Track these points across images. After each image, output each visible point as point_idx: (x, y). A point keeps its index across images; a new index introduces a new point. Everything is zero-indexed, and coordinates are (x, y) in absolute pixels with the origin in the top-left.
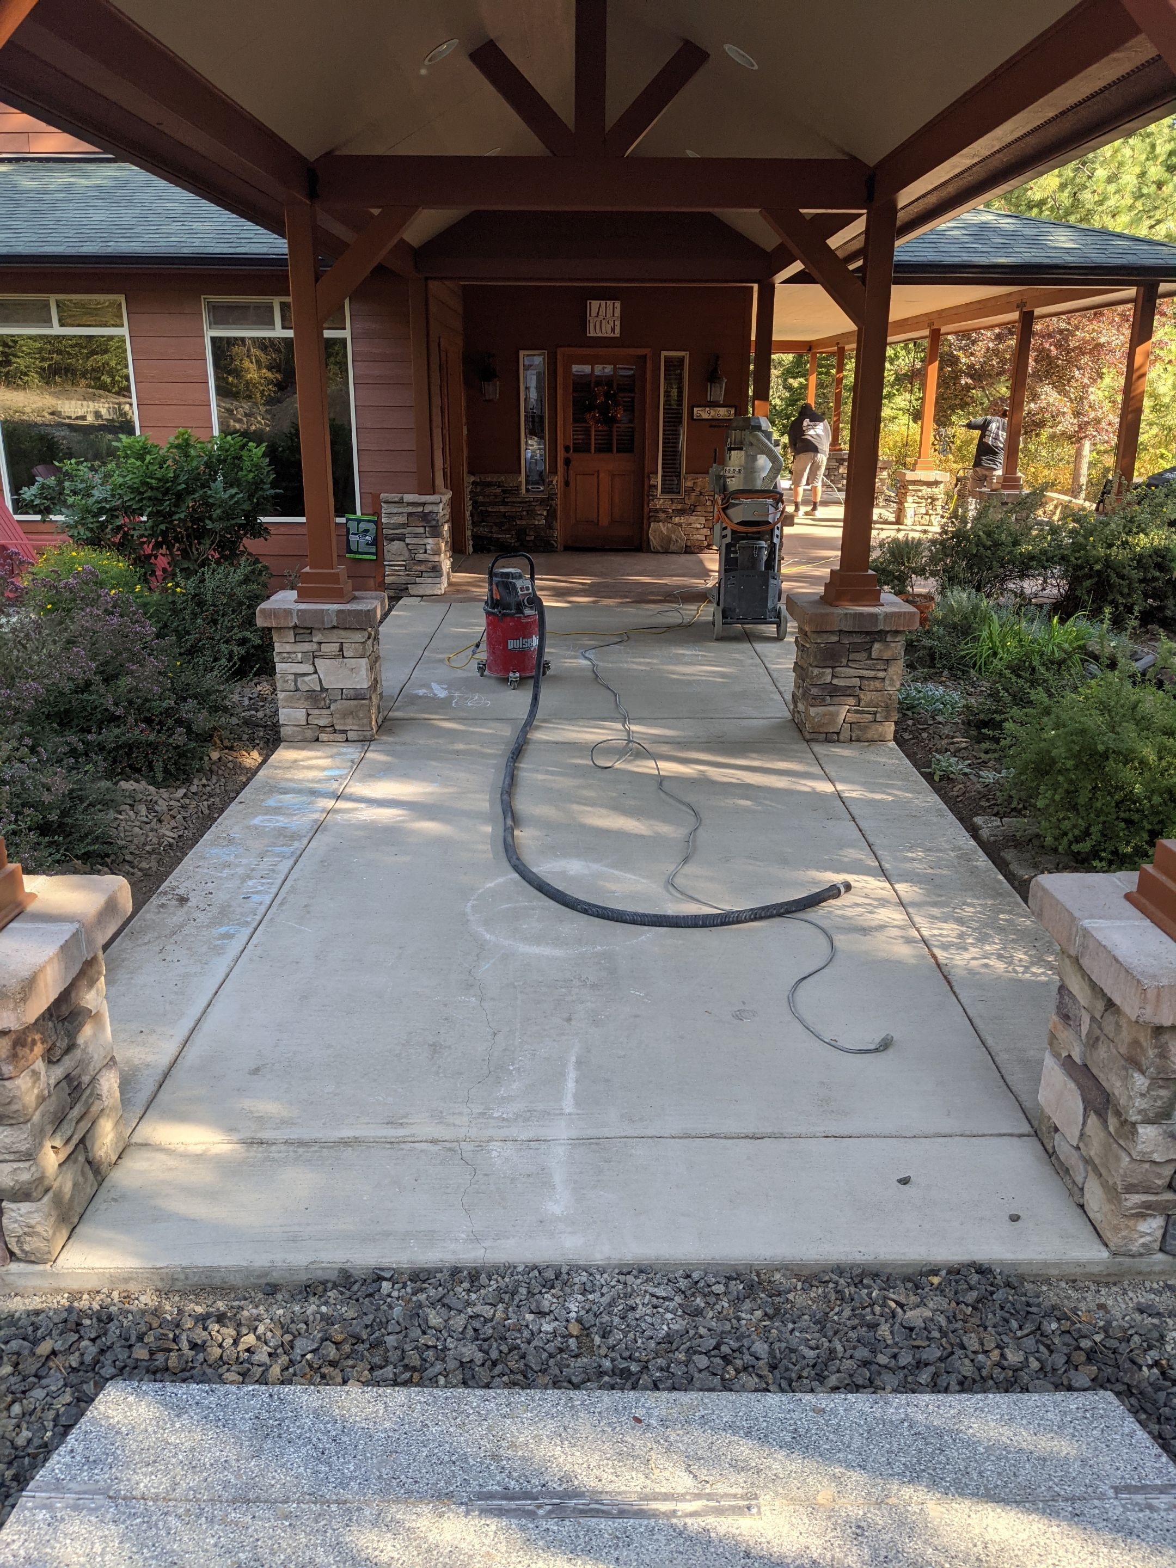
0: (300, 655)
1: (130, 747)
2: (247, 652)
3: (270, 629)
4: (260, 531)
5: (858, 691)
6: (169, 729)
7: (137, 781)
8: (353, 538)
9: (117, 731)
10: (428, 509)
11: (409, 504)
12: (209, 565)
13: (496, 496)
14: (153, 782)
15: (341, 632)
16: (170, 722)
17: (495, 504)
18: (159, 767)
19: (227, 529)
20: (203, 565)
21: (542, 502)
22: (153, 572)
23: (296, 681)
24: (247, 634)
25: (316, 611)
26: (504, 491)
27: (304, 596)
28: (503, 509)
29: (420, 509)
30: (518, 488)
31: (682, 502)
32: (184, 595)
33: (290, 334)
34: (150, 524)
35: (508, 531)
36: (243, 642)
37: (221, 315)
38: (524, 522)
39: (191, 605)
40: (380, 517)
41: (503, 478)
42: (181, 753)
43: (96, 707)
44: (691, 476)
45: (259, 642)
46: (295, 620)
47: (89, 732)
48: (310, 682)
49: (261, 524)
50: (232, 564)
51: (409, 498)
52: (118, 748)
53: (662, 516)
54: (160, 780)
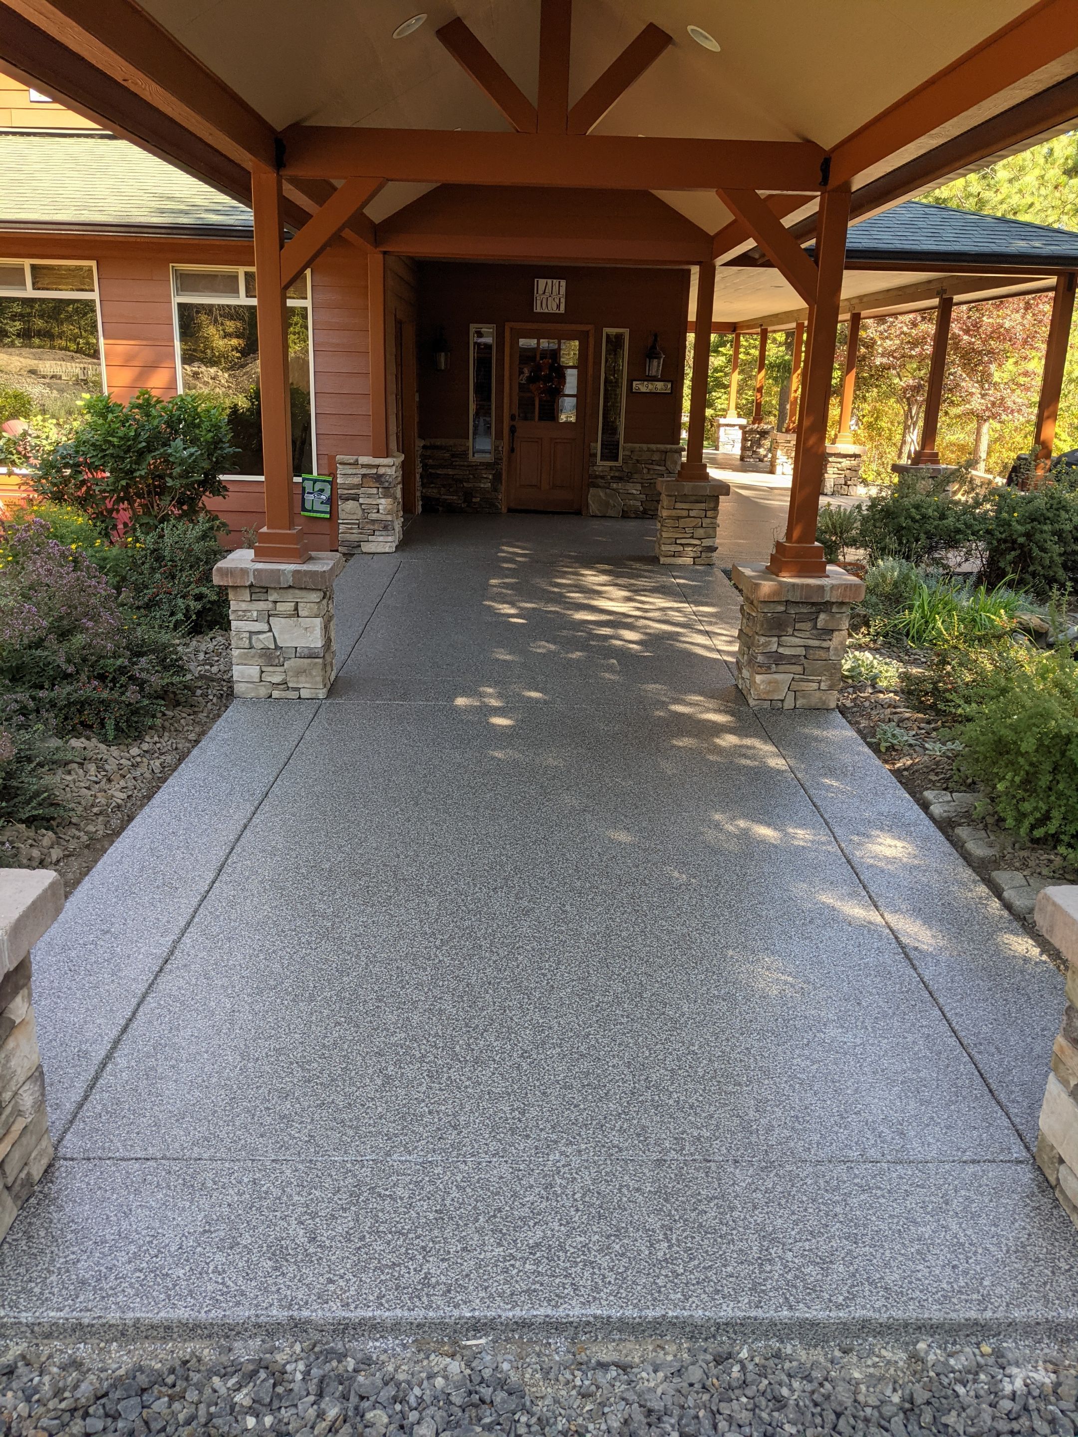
0: (255, 614)
1: (82, 704)
2: (204, 607)
3: (226, 587)
4: (219, 489)
5: (804, 661)
6: (122, 686)
7: (88, 739)
8: (309, 498)
9: (69, 688)
10: (382, 471)
11: (363, 466)
12: (168, 521)
13: (445, 460)
14: (105, 741)
15: (297, 591)
16: (123, 679)
17: (444, 467)
18: (110, 724)
19: (187, 486)
20: (162, 521)
21: (488, 466)
22: (115, 527)
23: (250, 639)
24: (204, 590)
25: (272, 571)
26: (453, 455)
27: (261, 554)
28: (451, 472)
29: (374, 471)
30: (466, 453)
31: (620, 469)
32: (143, 549)
33: (254, 302)
34: (111, 480)
35: (455, 493)
36: (199, 597)
37: (187, 282)
38: (470, 485)
39: (150, 560)
40: (335, 477)
41: (451, 443)
42: (135, 711)
43: (49, 663)
45: (215, 598)
46: (252, 579)
47: (42, 687)
48: (265, 640)
49: (220, 482)
50: (192, 521)
51: (363, 460)
52: (70, 704)
53: (600, 482)
54: (111, 738)
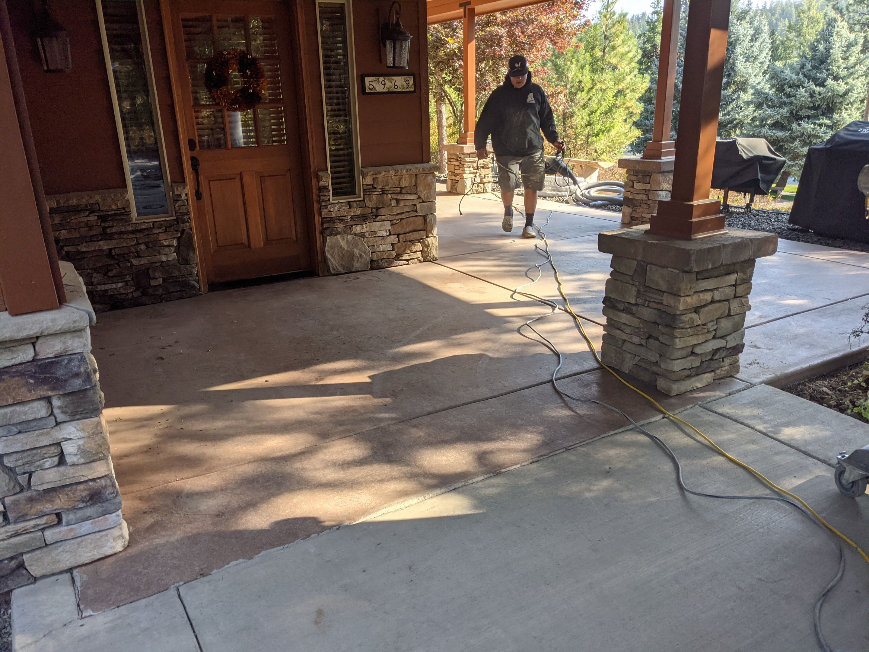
13: (90, 228)
17: (92, 239)
21: (168, 227)
26: (103, 218)
28: (105, 245)
30: (125, 212)
31: (362, 204)
35: (120, 277)
38: (144, 261)
41: (98, 198)
44: (370, 171)
53: (339, 226)
